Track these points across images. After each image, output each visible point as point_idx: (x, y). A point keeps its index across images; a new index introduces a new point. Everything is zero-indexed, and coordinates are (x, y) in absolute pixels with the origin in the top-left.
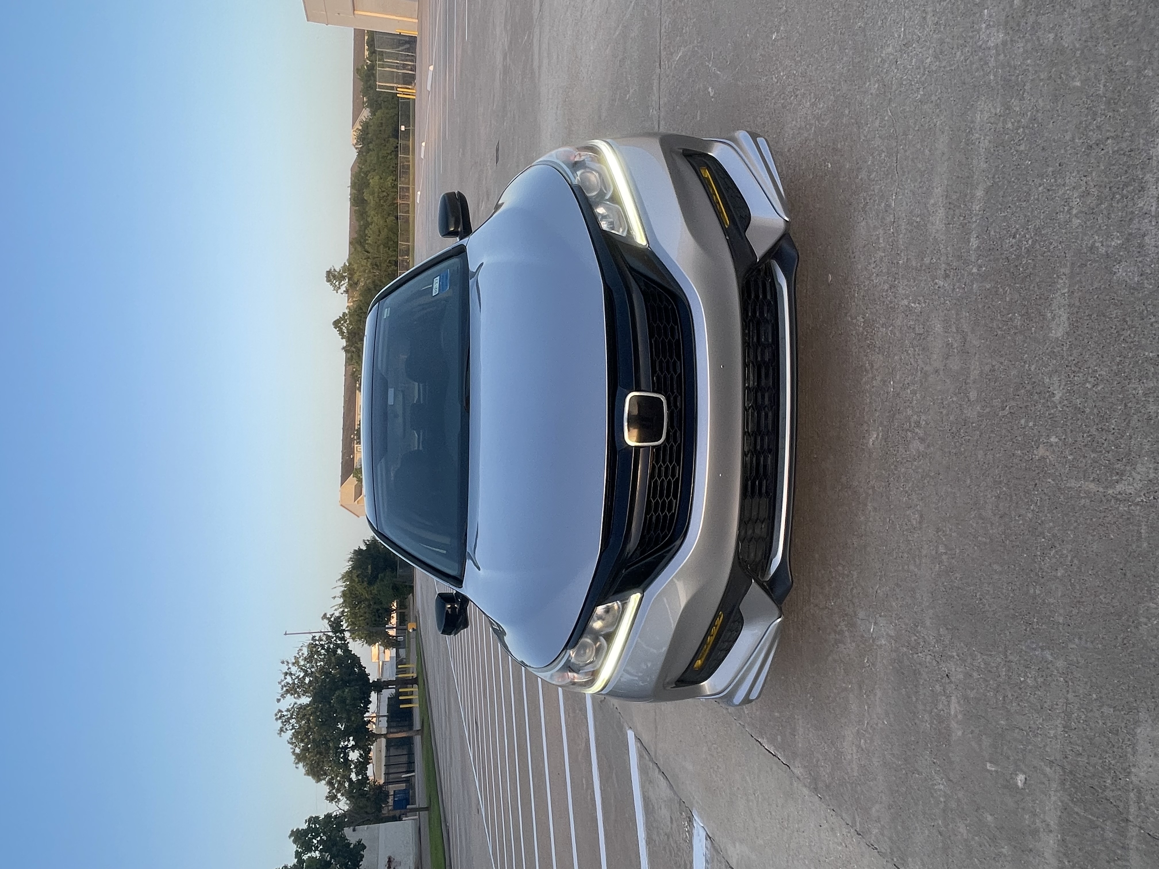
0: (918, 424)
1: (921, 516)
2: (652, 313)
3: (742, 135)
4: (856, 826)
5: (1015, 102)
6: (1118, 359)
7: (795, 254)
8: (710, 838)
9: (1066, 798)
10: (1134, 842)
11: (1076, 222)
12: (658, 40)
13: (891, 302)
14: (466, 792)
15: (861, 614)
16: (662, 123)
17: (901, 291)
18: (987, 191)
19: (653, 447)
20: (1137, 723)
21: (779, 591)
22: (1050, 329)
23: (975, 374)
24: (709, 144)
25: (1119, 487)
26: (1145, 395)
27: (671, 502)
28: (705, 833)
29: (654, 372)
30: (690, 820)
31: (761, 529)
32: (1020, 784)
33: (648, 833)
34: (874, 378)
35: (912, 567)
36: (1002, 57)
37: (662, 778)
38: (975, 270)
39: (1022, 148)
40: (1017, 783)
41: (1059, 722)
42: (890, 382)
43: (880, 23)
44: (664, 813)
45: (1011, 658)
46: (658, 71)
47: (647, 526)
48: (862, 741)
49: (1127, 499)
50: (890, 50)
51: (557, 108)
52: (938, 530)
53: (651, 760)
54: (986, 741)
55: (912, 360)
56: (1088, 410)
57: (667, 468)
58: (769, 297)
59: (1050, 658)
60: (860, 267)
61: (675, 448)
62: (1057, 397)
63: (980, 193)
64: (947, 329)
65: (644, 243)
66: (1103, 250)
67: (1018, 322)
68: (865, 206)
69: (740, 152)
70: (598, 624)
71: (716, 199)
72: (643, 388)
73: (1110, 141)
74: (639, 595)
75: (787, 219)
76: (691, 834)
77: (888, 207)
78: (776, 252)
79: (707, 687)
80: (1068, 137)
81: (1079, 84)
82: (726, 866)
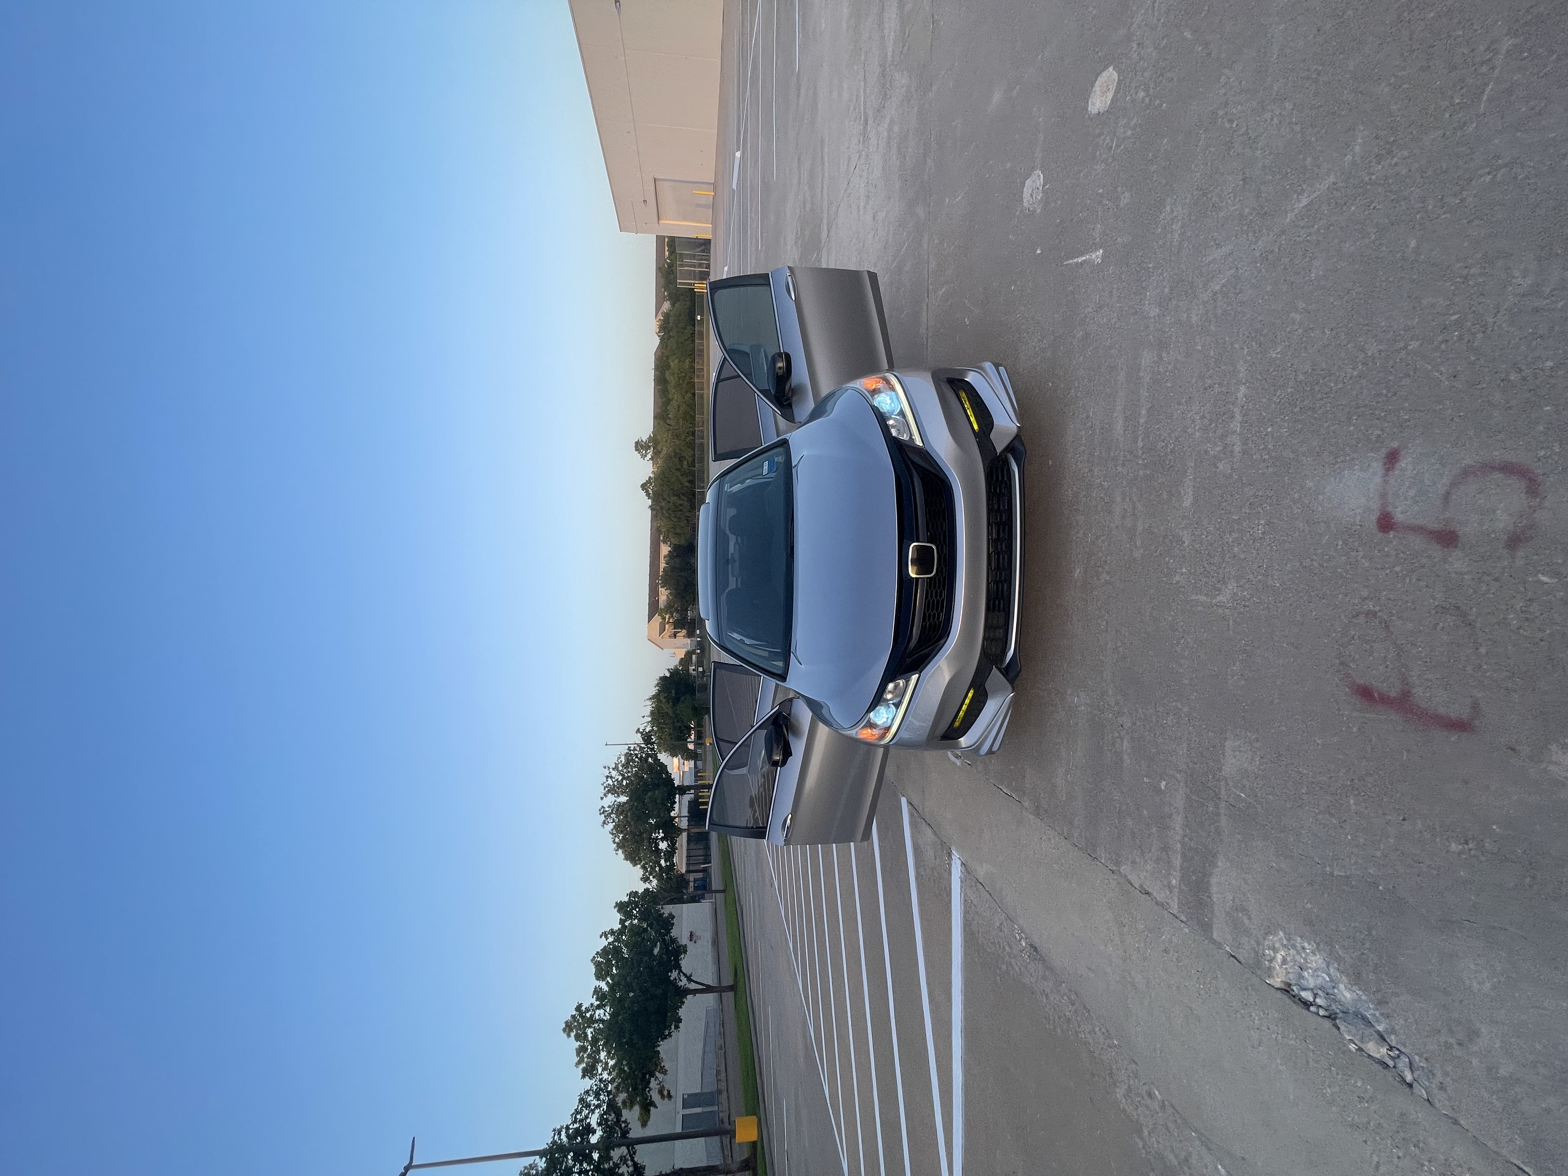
0: (1105, 563)
1: (1107, 624)
2: (927, 490)
3: (988, 365)
4: (1064, 834)
5: (1164, 355)
6: (1219, 520)
7: (1024, 450)
8: (964, 864)
9: (1188, 791)
10: (1223, 810)
11: (1198, 434)
13: (1089, 481)
15: (1069, 692)
17: (1096, 474)
18: (1148, 410)
19: (928, 578)
20: (1225, 739)
21: (1012, 675)
22: (1183, 501)
23: (1140, 529)
24: (964, 372)
25: (1219, 598)
26: (1233, 542)
27: (939, 615)
29: (928, 530)
30: (950, 855)
31: (1000, 633)
32: (1163, 788)
33: (917, 871)
34: (1078, 532)
36: (1157, 325)
37: (928, 829)
38: (1140, 462)
39: (1169, 385)
40: (1161, 788)
41: (1185, 745)
42: (1088, 535)
43: (1083, 290)
44: (930, 853)
45: (1158, 709)
46: (926, 300)
47: (923, 629)
48: (1069, 776)
49: (1221, 605)
50: (1090, 310)
52: (1117, 631)
53: (920, 816)
54: (1144, 764)
55: (1102, 520)
56: (1203, 552)
57: (936, 592)
58: (1005, 477)
59: (1180, 706)
60: (1070, 456)
61: (942, 578)
62: (1186, 544)
63: (1144, 412)
64: (1123, 499)
65: (921, 445)
66: (1212, 453)
67: (1165, 496)
68: (1073, 414)
69: (987, 378)
70: (889, 696)
71: (969, 412)
72: (921, 540)
73: (1217, 386)
74: (917, 675)
75: (1018, 425)
76: (950, 865)
77: (1088, 417)
78: (1011, 448)
79: (964, 741)
80: (1194, 380)
81: (1200, 348)
82: (976, 883)
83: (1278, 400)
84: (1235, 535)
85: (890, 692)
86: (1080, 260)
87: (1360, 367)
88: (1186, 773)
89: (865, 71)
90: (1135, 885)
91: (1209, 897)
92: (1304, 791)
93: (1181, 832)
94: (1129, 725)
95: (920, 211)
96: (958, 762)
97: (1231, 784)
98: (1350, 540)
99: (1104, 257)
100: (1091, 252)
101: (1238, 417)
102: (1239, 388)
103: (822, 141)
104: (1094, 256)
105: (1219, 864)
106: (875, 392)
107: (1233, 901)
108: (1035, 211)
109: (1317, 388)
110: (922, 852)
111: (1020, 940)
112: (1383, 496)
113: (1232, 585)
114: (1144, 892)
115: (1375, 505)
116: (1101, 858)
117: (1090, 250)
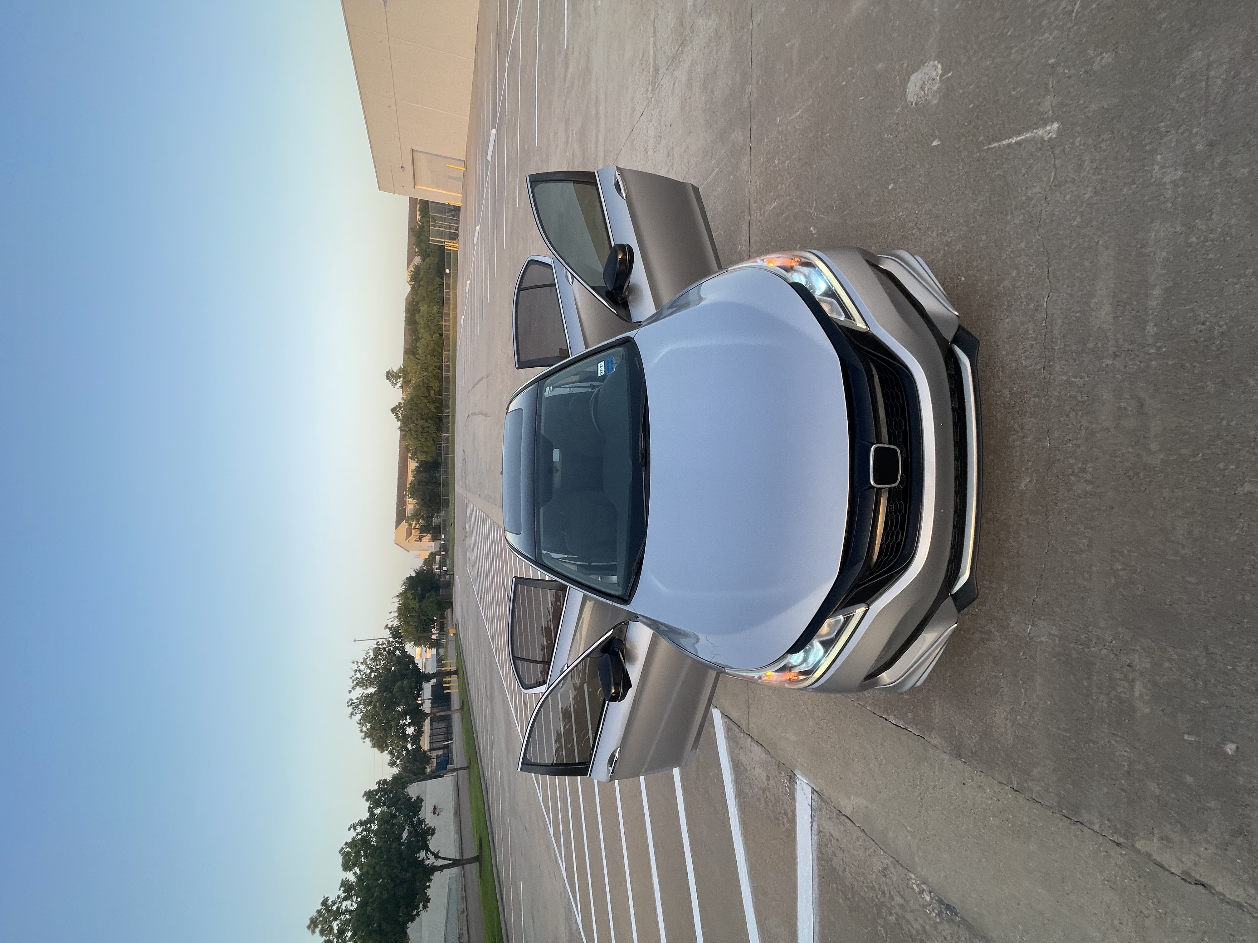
0: (1083, 470)
1: (1091, 541)
3: (904, 254)
4: (1012, 783)
7: (973, 339)
8: (817, 792)
12: (747, 195)
13: (1045, 378)
15: (1015, 618)
17: (1057, 369)
18: (1168, 290)
21: (959, 603)
23: (1156, 429)
28: (811, 788)
30: (792, 778)
33: (737, 788)
34: (1024, 436)
35: (1080, 581)
36: (1181, 189)
37: (756, 746)
38: (1153, 351)
40: (1225, 751)
42: (1046, 439)
43: (1024, 171)
44: (759, 773)
45: (1213, 650)
46: (747, 218)
48: (1019, 717)
50: (1037, 190)
52: (1113, 551)
53: (742, 732)
54: (1183, 717)
55: (1074, 422)
60: (1004, 353)
63: (1157, 292)
64: (1118, 397)
65: (864, 327)
68: (1009, 307)
72: (882, 441)
74: (863, 609)
75: (957, 313)
76: (792, 789)
77: (1038, 307)
79: (886, 675)
82: (837, 814)
86: (1013, 140)
89: (655, 28)
90: (1171, 870)
95: (737, 136)
99: (1059, 132)
100: (1037, 129)
103: (597, 102)
104: (1041, 132)
108: (929, 103)
110: (745, 769)
111: (921, 892)
114: (1192, 881)
116: (1092, 823)
117: (1034, 127)
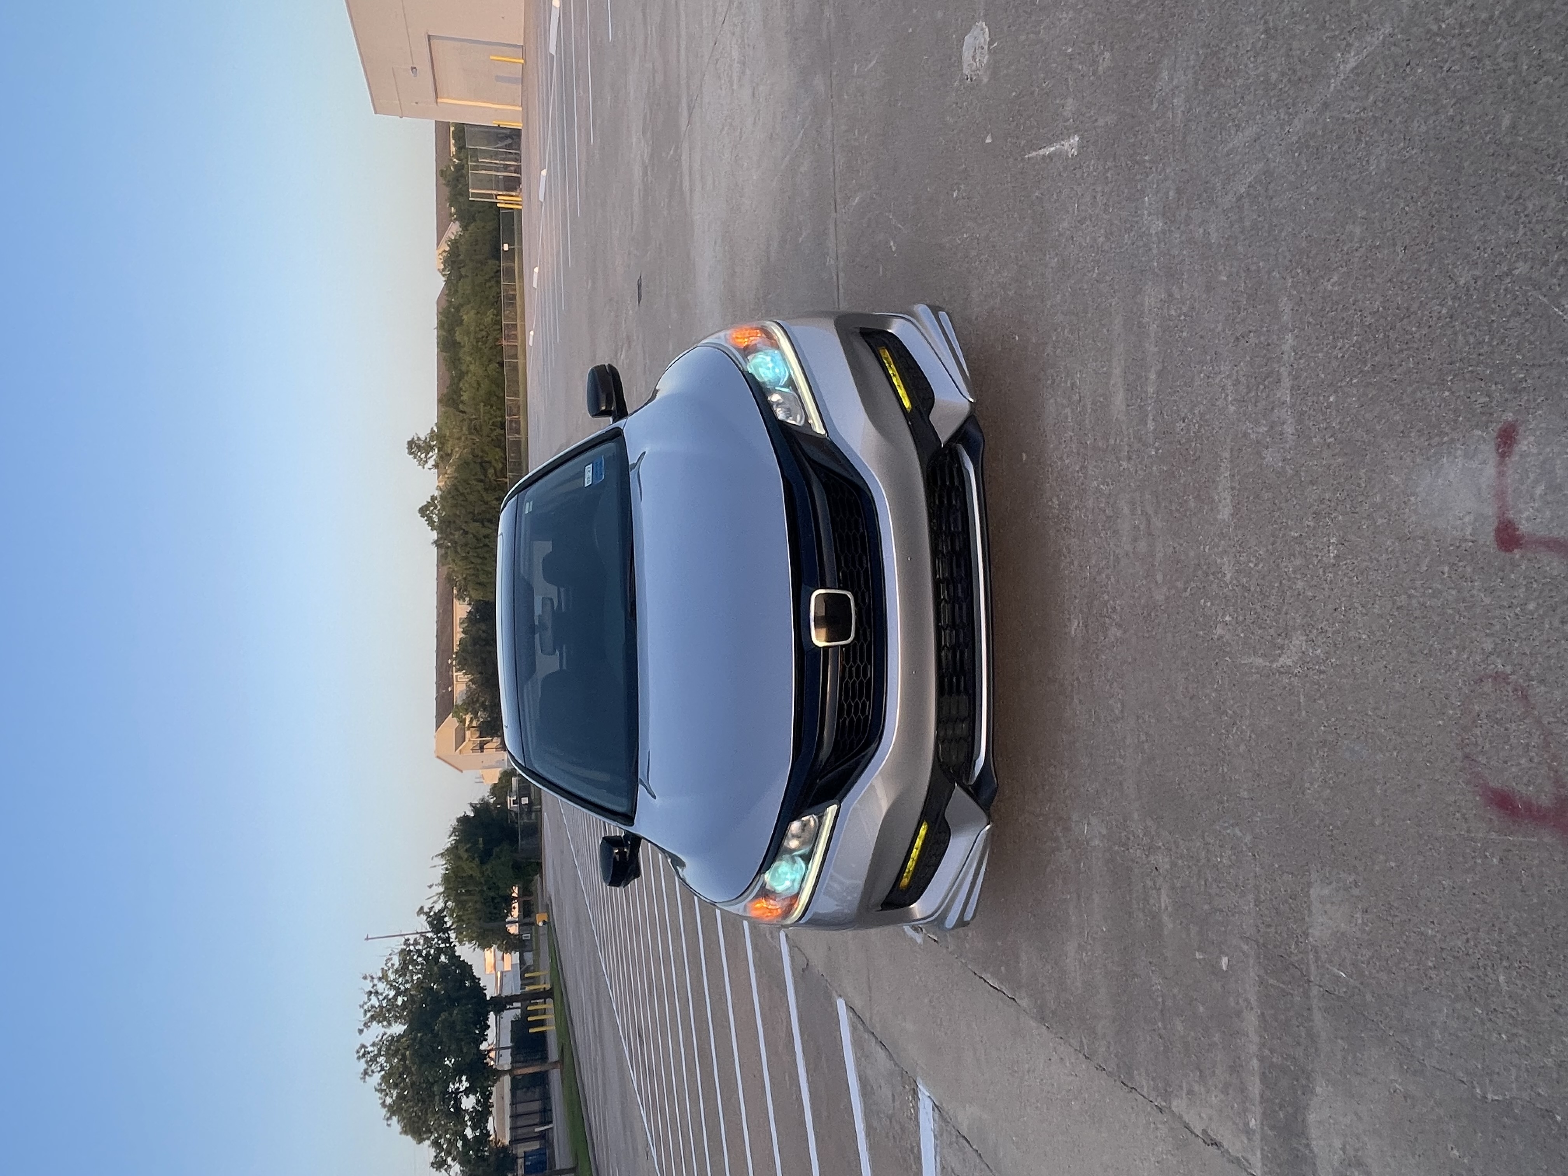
0: (1114, 610)
1: (1123, 705)
2: (834, 506)
3: (921, 309)
4: (1084, 1050)
5: (1175, 289)
6: (1272, 539)
7: (980, 438)
8: (938, 1107)
9: (1262, 973)
10: (1316, 1001)
11: (1232, 409)
12: (832, 178)
13: (1082, 484)
14: (628, 1133)
15: (1075, 817)
16: (841, 274)
17: (1091, 472)
18: (1160, 374)
19: (842, 646)
20: (1310, 884)
21: (985, 795)
22: (1218, 512)
23: (1160, 555)
24: (886, 319)
25: (1282, 660)
26: (1294, 572)
27: (864, 705)
28: (931, 1104)
29: (839, 569)
30: (915, 1092)
31: (962, 729)
32: (1224, 968)
34: (1072, 563)
35: (1118, 760)
36: (1162, 245)
37: (880, 1049)
38: (1153, 452)
39: (1185, 335)
40: (1221, 967)
41: (1251, 897)
42: (1086, 567)
43: (1055, 196)
44: (885, 1092)
45: (1208, 840)
46: (833, 215)
47: (840, 730)
48: (1084, 954)
49: (1286, 671)
50: (1065, 224)
51: (715, 243)
52: (1138, 718)
53: (867, 1030)
54: (1194, 929)
55: (1105, 544)
56: (1252, 589)
57: (858, 668)
58: (956, 483)
59: (1239, 834)
60: (1051, 446)
61: (865, 646)
62: (1229, 576)
63: (1153, 376)
64: (1133, 512)
65: (823, 432)
66: (1253, 436)
67: (1192, 504)
68: (1053, 383)
69: (920, 328)
70: (793, 844)
71: (896, 381)
72: (828, 585)
73: (1252, 335)
74: (835, 807)
75: (971, 400)
76: (916, 1108)
77: (1073, 385)
78: (961, 435)
79: (918, 909)
80: (1220, 328)
81: (1225, 279)
82: (957, 1137)
83: (1340, 355)
84: (1298, 562)
85: (794, 836)
86: (1047, 151)
87: (1450, 303)
88: (1257, 942)
90: (1195, 1131)
91: (1308, 1145)
92: (1430, 964)
93: (1256, 1039)
94: (1168, 866)
95: (819, 83)
96: (919, 938)
97: (1324, 956)
98: (1461, 564)
99: (1081, 147)
100: (1063, 140)
101: (1287, 382)
102: (1284, 338)
104: (1066, 144)
105: (1318, 1090)
106: (747, 351)
107: (1343, 1149)
108: (981, 81)
109: (1392, 335)
110: (872, 1086)
112: (1500, 495)
113: (1298, 640)
114: (1209, 1142)
115: (1490, 511)
116: (1142, 1087)
117: (1061, 137)
